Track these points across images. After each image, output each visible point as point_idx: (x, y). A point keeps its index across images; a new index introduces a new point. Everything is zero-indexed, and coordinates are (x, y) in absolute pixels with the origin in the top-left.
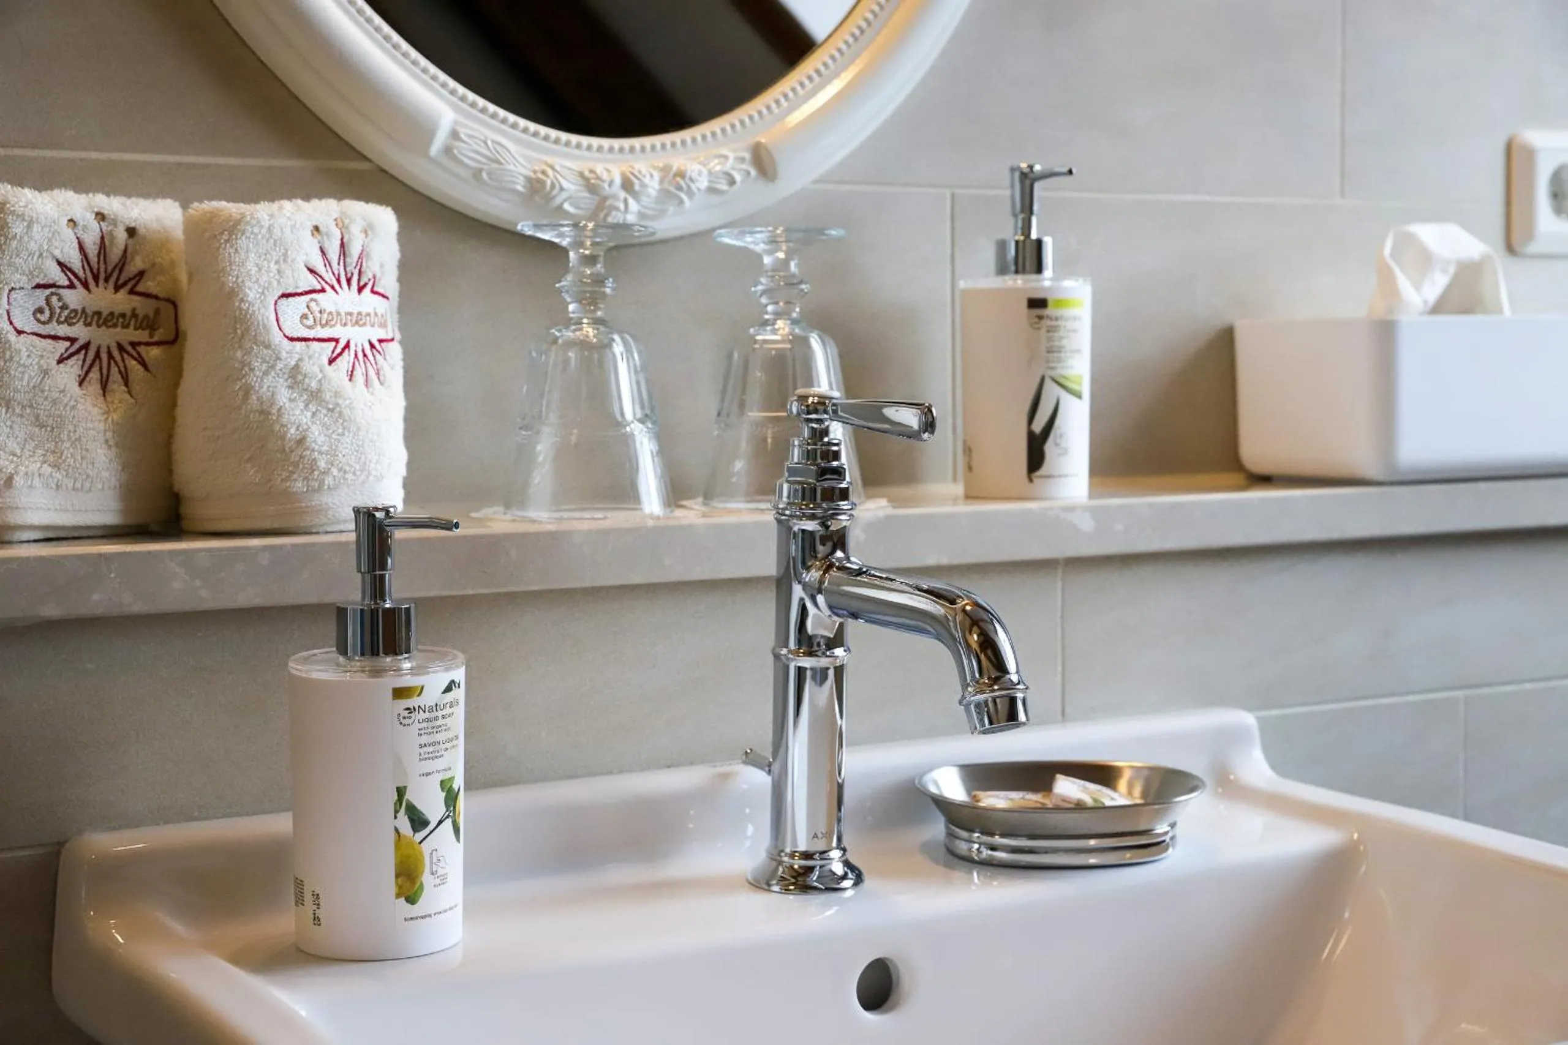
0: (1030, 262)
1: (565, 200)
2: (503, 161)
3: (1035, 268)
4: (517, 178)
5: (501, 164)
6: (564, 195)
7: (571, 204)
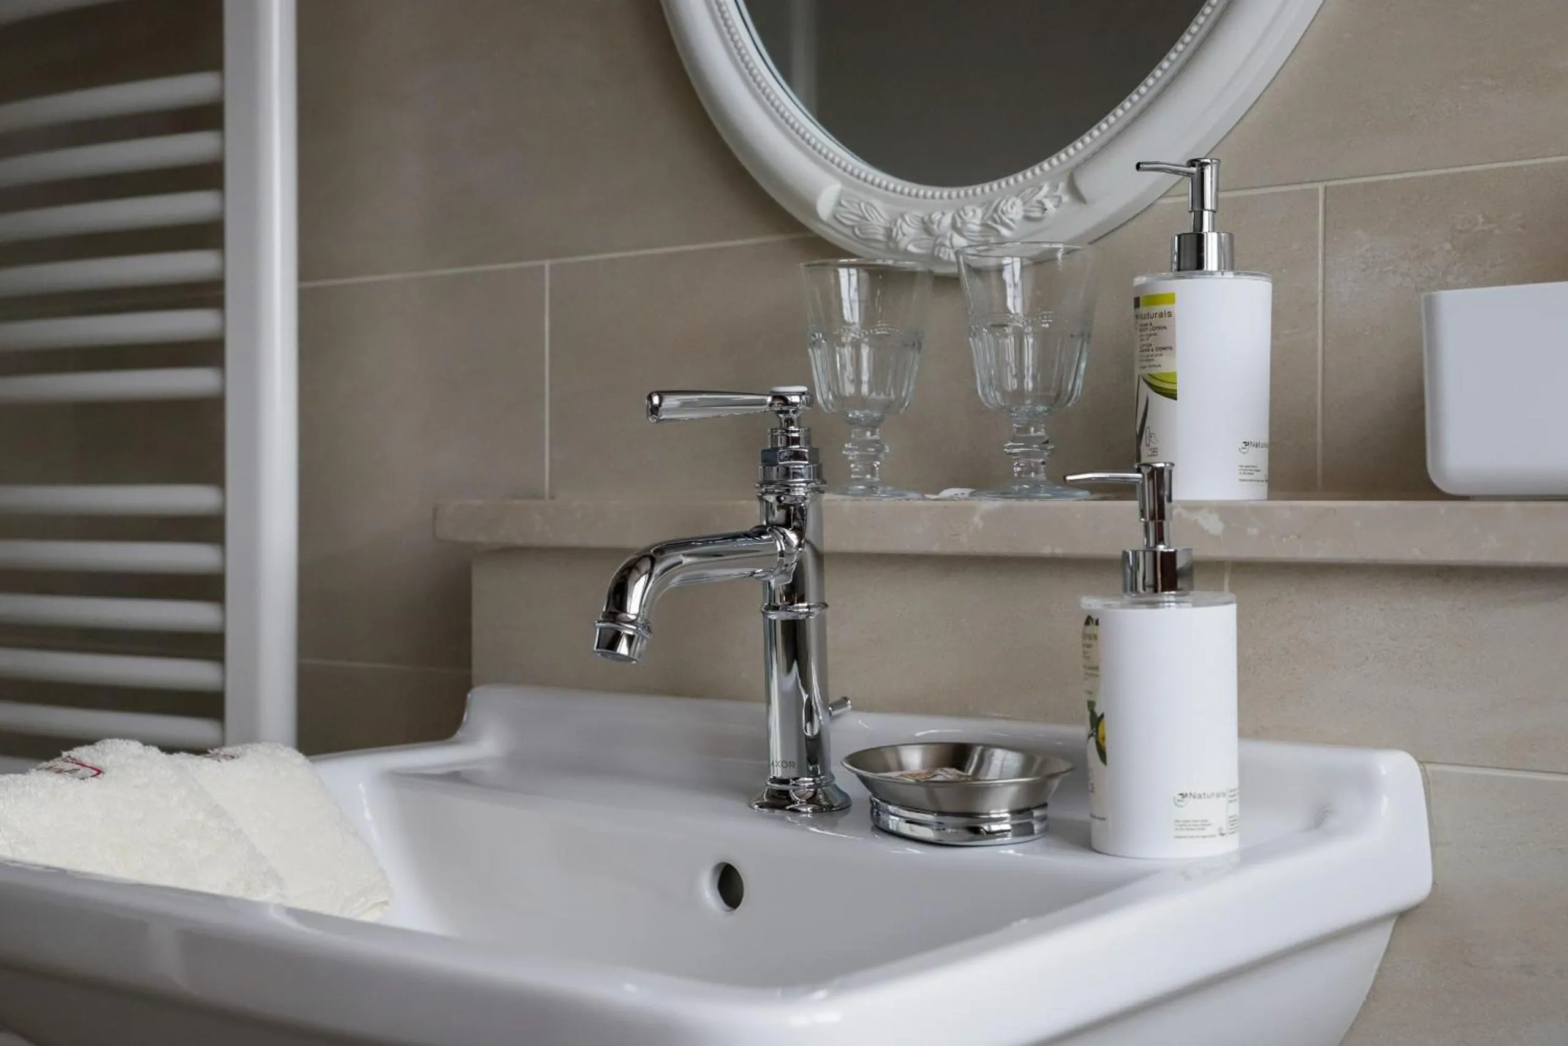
0: (1190, 259)
1: (909, 243)
2: (869, 218)
3: (1194, 265)
4: (878, 230)
5: (867, 220)
6: (906, 239)
7: (915, 246)
